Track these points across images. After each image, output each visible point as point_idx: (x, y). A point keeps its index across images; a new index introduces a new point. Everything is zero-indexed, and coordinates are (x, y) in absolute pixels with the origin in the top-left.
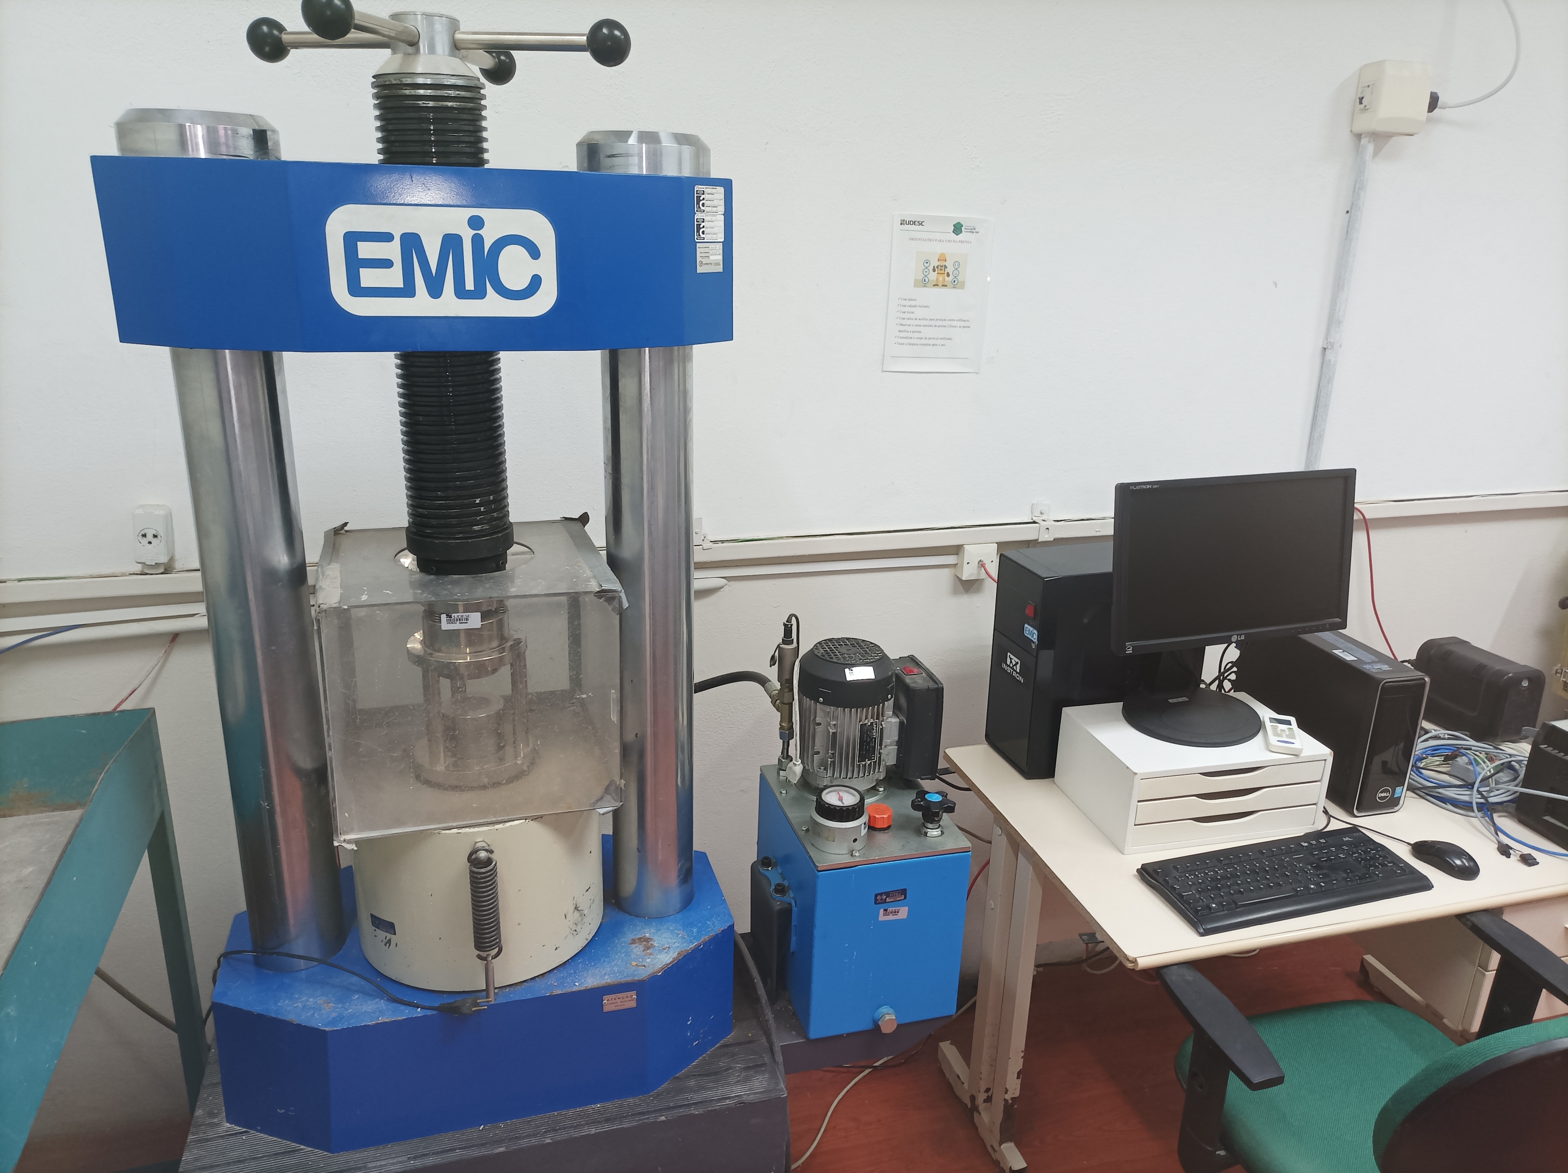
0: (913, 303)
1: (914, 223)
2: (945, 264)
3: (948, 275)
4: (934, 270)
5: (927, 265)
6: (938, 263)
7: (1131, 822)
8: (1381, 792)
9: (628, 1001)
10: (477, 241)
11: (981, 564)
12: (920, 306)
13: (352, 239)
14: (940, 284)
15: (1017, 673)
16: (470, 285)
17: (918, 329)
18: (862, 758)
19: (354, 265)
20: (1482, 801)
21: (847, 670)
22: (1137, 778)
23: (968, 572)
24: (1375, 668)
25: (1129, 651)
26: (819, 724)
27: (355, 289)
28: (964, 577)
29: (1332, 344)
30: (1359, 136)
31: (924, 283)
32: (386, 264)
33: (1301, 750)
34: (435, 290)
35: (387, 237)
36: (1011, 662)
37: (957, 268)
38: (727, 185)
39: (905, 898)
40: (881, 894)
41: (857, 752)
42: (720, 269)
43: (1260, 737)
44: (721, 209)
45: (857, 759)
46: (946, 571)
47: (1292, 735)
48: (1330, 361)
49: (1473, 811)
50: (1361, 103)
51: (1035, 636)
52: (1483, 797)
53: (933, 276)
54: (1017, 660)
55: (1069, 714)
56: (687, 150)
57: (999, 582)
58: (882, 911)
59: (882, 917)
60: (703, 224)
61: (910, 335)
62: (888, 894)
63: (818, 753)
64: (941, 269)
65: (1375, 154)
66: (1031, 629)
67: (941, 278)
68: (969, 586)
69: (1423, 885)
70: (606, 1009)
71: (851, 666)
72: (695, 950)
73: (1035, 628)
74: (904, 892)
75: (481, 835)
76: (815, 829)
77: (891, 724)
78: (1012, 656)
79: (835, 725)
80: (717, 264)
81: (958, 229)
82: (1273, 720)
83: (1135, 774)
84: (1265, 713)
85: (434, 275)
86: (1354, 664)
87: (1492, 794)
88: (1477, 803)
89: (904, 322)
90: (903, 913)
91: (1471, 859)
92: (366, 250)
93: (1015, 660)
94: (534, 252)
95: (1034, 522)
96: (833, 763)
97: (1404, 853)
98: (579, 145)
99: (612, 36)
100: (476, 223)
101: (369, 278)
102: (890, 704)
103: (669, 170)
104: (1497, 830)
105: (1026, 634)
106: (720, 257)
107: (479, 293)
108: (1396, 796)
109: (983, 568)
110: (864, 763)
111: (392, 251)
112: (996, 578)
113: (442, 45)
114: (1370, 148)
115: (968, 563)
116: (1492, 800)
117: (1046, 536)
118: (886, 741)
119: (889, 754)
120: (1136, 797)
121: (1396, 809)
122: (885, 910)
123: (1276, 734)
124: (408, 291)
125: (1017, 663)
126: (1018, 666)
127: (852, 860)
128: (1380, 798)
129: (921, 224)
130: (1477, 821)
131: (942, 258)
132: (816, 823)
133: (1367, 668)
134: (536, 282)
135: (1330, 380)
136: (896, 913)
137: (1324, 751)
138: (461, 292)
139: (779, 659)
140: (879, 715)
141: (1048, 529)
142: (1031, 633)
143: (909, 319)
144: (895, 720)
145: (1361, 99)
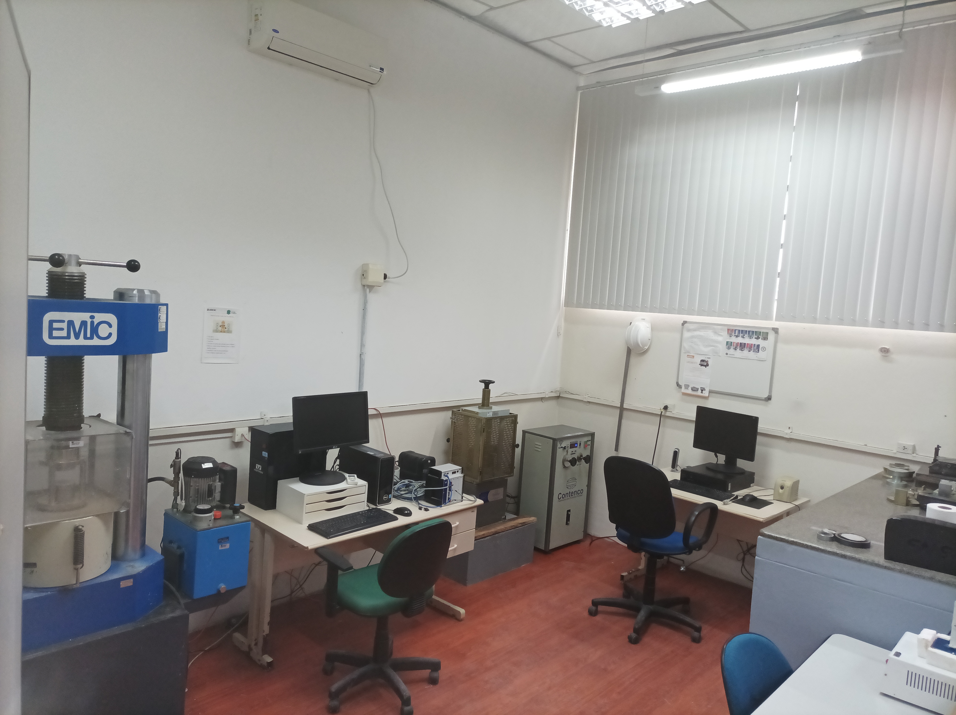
0: (212, 338)
1: (212, 310)
2: (224, 324)
3: (226, 328)
4: (220, 327)
5: (217, 325)
6: (222, 324)
7: (304, 512)
8: (385, 497)
9: (129, 583)
10: (92, 323)
11: (242, 435)
12: (215, 339)
13: (51, 322)
14: (223, 331)
15: (260, 471)
16: (89, 335)
17: (214, 347)
18: (209, 497)
19: (51, 329)
20: (415, 496)
21: (202, 465)
22: (305, 496)
23: (237, 439)
24: (378, 455)
25: (300, 453)
26: (192, 486)
27: (51, 337)
28: (236, 441)
29: (362, 353)
30: (364, 286)
31: (216, 331)
32: (62, 329)
33: (357, 482)
34: (77, 337)
35: (63, 321)
36: (258, 467)
37: (229, 325)
38: (167, 305)
39: (228, 540)
40: (220, 539)
41: (207, 495)
42: (165, 330)
43: (345, 481)
44: (165, 312)
45: (206, 497)
46: (228, 439)
47: (355, 479)
48: (363, 359)
49: (413, 500)
50: (363, 276)
51: (267, 455)
52: (415, 495)
53: (220, 329)
54: (260, 466)
55: (281, 483)
56: (154, 295)
57: (251, 442)
58: (220, 546)
59: (220, 548)
60: (160, 317)
61: (211, 349)
62: (222, 539)
63: (191, 497)
64: (223, 326)
65: (370, 292)
66: (265, 453)
67: (223, 329)
68: (237, 445)
69: (396, 519)
70: (121, 587)
71: (204, 463)
72: (152, 565)
73: (266, 452)
74: (228, 538)
75: (77, 522)
76: (195, 519)
77: (218, 485)
78: (258, 465)
79: (198, 485)
80: (164, 329)
81: (229, 312)
82: (349, 476)
83: (305, 494)
84: (347, 475)
85: (77, 332)
86: (373, 455)
87: (418, 494)
88: (414, 497)
89: (209, 345)
90: (228, 546)
91: (409, 510)
92: (55, 325)
93: (259, 466)
94: (110, 326)
95: (262, 419)
96: (198, 500)
97: (391, 512)
98: (115, 292)
99: (135, 264)
100: (92, 317)
101: (55, 333)
102: (218, 477)
103: (148, 301)
104: (419, 504)
105: (263, 455)
106: (165, 327)
107: (91, 338)
108: (389, 498)
109: (243, 437)
110: (209, 499)
111: (64, 325)
112: (250, 441)
113: (73, 262)
114: (368, 290)
115: (237, 435)
116: (418, 496)
117: (267, 424)
118: (217, 491)
119: (217, 495)
120: (305, 503)
121: (390, 503)
122: (221, 545)
123: (350, 479)
124: (68, 337)
125: (260, 467)
126: (261, 468)
127: (209, 527)
128: (385, 499)
129: (215, 310)
130: (414, 503)
131: (223, 322)
132: (196, 516)
133: (377, 456)
134: (110, 335)
135: (363, 365)
136: (225, 546)
137: (365, 483)
138: (85, 338)
139: (175, 465)
140: (214, 481)
141: (267, 421)
142: (265, 454)
143: (211, 344)
144: (220, 483)
145: (363, 275)
